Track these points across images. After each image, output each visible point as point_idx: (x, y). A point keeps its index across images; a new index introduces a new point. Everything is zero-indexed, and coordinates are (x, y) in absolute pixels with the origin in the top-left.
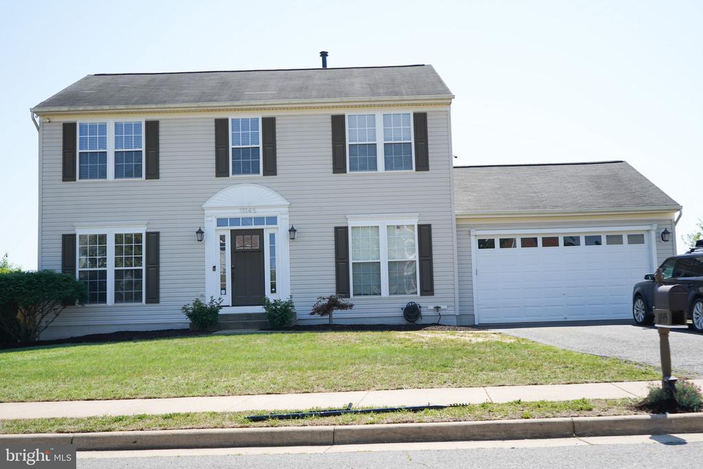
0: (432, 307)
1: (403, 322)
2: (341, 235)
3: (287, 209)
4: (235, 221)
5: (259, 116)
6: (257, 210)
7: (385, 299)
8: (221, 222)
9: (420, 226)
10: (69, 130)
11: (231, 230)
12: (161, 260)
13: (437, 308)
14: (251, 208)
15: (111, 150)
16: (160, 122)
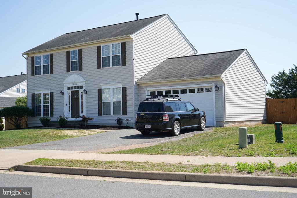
0: (125, 120)
1: (117, 125)
2: (100, 91)
3: (85, 83)
4: (72, 88)
5: (77, 49)
6: (77, 84)
7: (112, 116)
8: (69, 88)
9: (123, 88)
10: (33, 58)
11: (71, 91)
12: (54, 102)
13: (127, 120)
14: (75, 83)
15: (42, 65)
16: (54, 54)
